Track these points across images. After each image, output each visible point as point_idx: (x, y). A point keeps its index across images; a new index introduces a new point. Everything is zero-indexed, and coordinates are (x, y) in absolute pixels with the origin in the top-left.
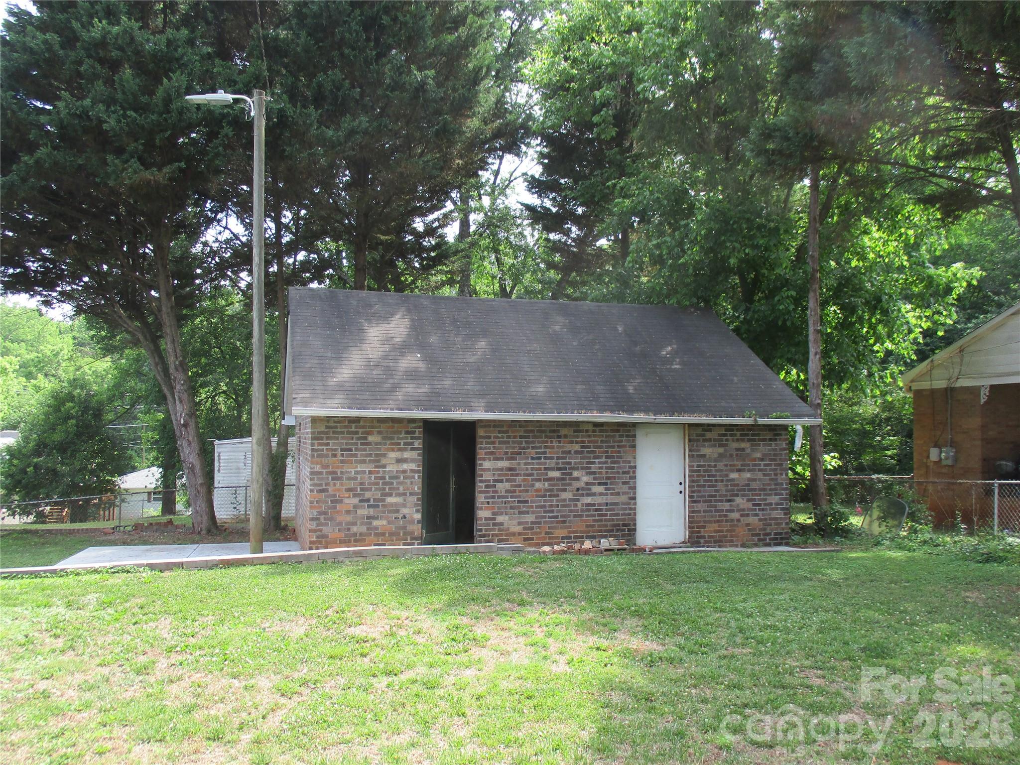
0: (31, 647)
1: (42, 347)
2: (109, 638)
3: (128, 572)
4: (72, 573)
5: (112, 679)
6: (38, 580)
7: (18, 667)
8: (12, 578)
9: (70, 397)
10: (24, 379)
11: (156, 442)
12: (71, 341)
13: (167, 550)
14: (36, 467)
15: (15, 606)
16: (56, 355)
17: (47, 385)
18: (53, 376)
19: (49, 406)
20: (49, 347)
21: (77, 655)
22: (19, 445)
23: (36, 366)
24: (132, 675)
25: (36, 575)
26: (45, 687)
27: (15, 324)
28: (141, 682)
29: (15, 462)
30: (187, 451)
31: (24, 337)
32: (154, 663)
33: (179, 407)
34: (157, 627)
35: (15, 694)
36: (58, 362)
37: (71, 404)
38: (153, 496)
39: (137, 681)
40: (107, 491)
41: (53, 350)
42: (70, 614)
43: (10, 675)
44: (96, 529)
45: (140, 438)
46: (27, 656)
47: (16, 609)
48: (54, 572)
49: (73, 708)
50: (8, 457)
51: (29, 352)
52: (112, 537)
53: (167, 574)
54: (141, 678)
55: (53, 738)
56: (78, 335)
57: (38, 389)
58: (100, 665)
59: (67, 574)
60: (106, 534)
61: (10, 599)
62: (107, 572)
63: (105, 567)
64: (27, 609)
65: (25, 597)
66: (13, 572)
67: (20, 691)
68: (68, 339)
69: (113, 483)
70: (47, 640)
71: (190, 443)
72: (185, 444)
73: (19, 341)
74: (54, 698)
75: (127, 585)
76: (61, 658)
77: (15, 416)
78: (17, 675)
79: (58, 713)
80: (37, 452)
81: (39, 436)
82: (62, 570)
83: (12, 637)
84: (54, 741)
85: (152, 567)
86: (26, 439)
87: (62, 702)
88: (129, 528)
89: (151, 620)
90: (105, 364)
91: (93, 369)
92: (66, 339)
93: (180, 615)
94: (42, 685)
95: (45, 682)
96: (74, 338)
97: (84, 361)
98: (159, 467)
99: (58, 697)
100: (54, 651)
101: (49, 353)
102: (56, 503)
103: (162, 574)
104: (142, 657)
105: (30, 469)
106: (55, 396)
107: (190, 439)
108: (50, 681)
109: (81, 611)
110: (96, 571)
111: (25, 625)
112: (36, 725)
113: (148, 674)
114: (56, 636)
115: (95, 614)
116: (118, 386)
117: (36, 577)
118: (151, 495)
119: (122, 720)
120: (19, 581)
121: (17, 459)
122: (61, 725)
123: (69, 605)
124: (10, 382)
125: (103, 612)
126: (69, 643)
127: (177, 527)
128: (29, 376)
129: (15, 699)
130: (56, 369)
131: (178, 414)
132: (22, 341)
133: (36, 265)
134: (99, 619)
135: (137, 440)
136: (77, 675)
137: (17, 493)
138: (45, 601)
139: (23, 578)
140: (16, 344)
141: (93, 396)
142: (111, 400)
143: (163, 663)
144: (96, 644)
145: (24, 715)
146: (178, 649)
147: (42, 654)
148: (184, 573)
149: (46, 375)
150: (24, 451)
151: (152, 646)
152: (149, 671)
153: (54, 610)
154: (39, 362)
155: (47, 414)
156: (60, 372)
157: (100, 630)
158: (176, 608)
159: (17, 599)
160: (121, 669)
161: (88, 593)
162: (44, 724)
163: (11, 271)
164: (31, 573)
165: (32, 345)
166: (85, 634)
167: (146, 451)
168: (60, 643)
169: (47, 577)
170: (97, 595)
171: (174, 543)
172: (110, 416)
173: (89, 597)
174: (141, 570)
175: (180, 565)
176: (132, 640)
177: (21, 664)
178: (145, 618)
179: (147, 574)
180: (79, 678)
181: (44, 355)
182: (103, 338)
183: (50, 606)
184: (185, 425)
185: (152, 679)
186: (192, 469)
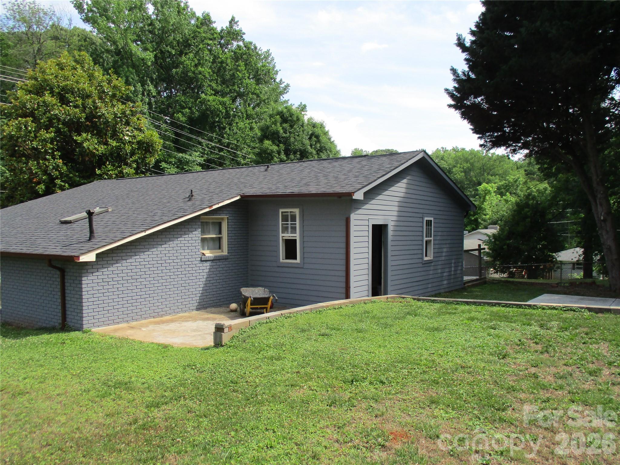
0: (523, 347)
1: (508, 178)
2: (569, 350)
3: (574, 311)
4: (540, 308)
5: (574, 375)
6: (521, 310)
7: (518, 357)
8: (507, 307)
9: (527, 205)
10: (499, 196)
11: (579, 232)
12: (524, 173)
13: (594, 300)
14: (508, 245)
15: (511, 322)
16: (516, 181)
17: (513, 199)
18: (514, 193)
19: (514, 211)
20: (513, 177)
21: (551, 357)
22: (498, 233)
23: (505, 189)
24: (587, 375)
25: (520, 306)
26: (534, 372)
27: (493, 165)
28: (593, 380)
29: (497, 243)
30: (605, 237)
31: (498, 172)
32: (600, 370)
33: (600, 209)
34: (599, 348)
35: (518, 372)
36: (517, 185)
37: (527, 210)
38: (576, 266)
39: (590, 379)
40: (549, 261)
41: (514, 179)
42: (542, 332)
43: (514, 360)
44: (546, 283)
45: (567, 229)
46: (522, 351)
47: (512, 324)
48: (530, 306)
49: (552, 387)
50: (493, 240)
51: (501, 181)
52: (557, 289)
53: (600, 315)
54: (592, 378)
55: (543, 402)
56: (527, 169)
57: (507, 201)
58: (565, 365)
59: (537, 308)
60: (553, 287)
61: (508, 318)
62: (561, 310)
63: (560, 306)
64: (518, 325)
65: (515, 318)
66: (507, 304)
67: (521, 371)
68: (522, 171)
69: (553, 257)
70: (532, 345)
71: (607, 232)
72: (604, 233)
73: (494, 175)
74: (539, 379)
75: (576, 319)
76: (541, 356)
77: (495, 217)
78: (518, 361)
79: (544, 388)
80: (509, 237)
81: (509, 228)
82: (534, 305)
83: (513, 340)
84: (544, 404)
85: (590, 310)
86: (502, 230)
87: (545, 382)
88: (567, 285)
89: (594, 343)
90: (544, 185)
91: (537, 188)
92: (521, 172)
93: (614, 343)
94: (533, 370)
95: (533, 368)
96: (525, 171)
97: (531, 184)
98: (582, 247)
99: (542, 378)
100: (536, 352)
101: (512, 181)
102: (520, 267)
103: (597, 315)
104: (591, 365)
105: (505, 247)
106: (517, 204)
107: (608, 229)
108: (536, 368)
109: (549, 331)
110: (554, 308)
111: (519, 334)
112: (533, 392)
113: (597, 376)
114: (537, 343)
115: (558, 333)
116: (554, 197)
117: (520, 308)
118: (575, 265)
119: (584, 401)
120: (511, 309)
121: (498, 241)
122: (547, 395)
123: (541, 326)
124: (492, 198)
125: (562, 333)
126: (545, 349)
127: (598, 286)
128: (502, 194)
129: (519, 374)
130: (516, 189)
131: (599, 213)
132: (497, 175)
133: (509, 129)
134: (561, 337)
135: (565, 230)
136: (552, 368)
137: (498, 260)
138: (528, 322)
139: (513, 307)
140: (493, 177)
141: (540, 204)
142: (550, 206)
143: (606, 372)
144: (561, 352)
145: (525, 385)
146: (616, 364)
147: (530, 352)
148: (612, 316)
149: (511, 193)
150: (502, 236)
151: (597, 359)
152: (597, 374)
153: (533, 328)
154: (507, 186)
155: (513, 216)
156: (518, 191)
157: (562, 344)
158: (610, 337)
159: (512, 319)
160: (578, 370)
161: (551, 320)
162: (537, 392)
163: (496, 134)
164: (517, 305)
165: (502, 176)
166: (553, 344)
167: (571, 238)
168: (539, 347)
169: (526, 308)
170: (557, 323)
171: (598, 296)
172: (550, 216)
173: (552, 323)
174: (583, 310)
175: (609, 311)
176: (583, 353)
177: (519, 356)
178: (589, 341)
179: (587, 314)
180: (553, 370)
181: (509, 182)
182: (546, 168)
183: (531, 325)
184: (605, 220)
185: (600, 380)
186: (609, 249)
